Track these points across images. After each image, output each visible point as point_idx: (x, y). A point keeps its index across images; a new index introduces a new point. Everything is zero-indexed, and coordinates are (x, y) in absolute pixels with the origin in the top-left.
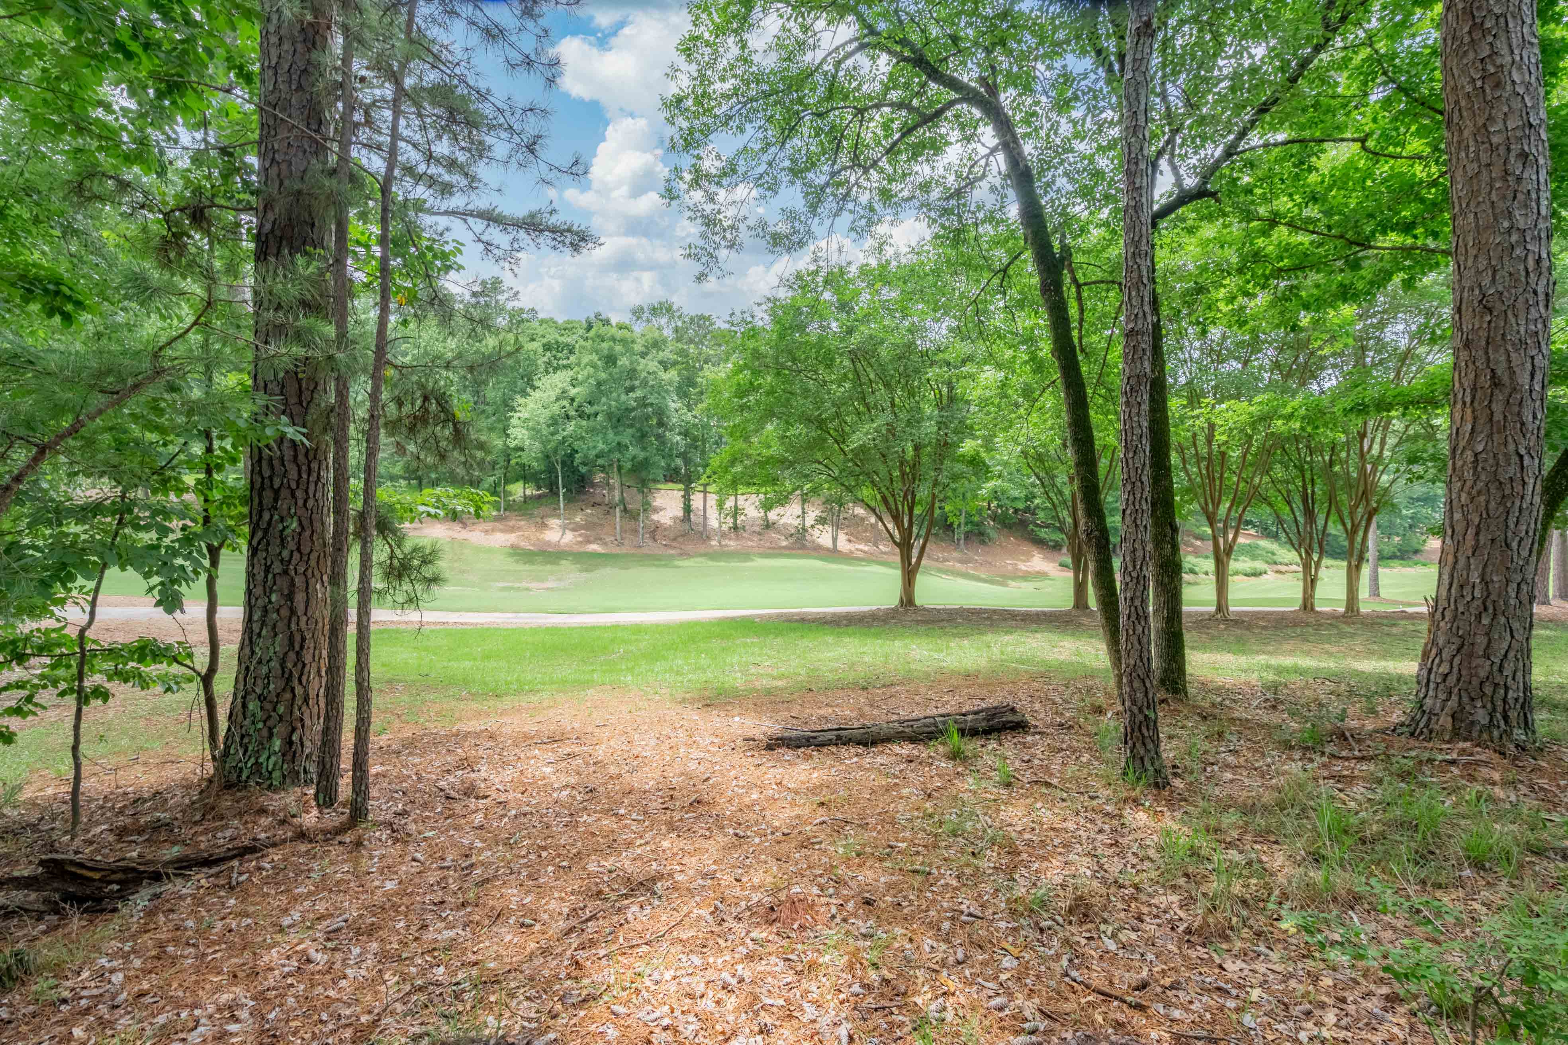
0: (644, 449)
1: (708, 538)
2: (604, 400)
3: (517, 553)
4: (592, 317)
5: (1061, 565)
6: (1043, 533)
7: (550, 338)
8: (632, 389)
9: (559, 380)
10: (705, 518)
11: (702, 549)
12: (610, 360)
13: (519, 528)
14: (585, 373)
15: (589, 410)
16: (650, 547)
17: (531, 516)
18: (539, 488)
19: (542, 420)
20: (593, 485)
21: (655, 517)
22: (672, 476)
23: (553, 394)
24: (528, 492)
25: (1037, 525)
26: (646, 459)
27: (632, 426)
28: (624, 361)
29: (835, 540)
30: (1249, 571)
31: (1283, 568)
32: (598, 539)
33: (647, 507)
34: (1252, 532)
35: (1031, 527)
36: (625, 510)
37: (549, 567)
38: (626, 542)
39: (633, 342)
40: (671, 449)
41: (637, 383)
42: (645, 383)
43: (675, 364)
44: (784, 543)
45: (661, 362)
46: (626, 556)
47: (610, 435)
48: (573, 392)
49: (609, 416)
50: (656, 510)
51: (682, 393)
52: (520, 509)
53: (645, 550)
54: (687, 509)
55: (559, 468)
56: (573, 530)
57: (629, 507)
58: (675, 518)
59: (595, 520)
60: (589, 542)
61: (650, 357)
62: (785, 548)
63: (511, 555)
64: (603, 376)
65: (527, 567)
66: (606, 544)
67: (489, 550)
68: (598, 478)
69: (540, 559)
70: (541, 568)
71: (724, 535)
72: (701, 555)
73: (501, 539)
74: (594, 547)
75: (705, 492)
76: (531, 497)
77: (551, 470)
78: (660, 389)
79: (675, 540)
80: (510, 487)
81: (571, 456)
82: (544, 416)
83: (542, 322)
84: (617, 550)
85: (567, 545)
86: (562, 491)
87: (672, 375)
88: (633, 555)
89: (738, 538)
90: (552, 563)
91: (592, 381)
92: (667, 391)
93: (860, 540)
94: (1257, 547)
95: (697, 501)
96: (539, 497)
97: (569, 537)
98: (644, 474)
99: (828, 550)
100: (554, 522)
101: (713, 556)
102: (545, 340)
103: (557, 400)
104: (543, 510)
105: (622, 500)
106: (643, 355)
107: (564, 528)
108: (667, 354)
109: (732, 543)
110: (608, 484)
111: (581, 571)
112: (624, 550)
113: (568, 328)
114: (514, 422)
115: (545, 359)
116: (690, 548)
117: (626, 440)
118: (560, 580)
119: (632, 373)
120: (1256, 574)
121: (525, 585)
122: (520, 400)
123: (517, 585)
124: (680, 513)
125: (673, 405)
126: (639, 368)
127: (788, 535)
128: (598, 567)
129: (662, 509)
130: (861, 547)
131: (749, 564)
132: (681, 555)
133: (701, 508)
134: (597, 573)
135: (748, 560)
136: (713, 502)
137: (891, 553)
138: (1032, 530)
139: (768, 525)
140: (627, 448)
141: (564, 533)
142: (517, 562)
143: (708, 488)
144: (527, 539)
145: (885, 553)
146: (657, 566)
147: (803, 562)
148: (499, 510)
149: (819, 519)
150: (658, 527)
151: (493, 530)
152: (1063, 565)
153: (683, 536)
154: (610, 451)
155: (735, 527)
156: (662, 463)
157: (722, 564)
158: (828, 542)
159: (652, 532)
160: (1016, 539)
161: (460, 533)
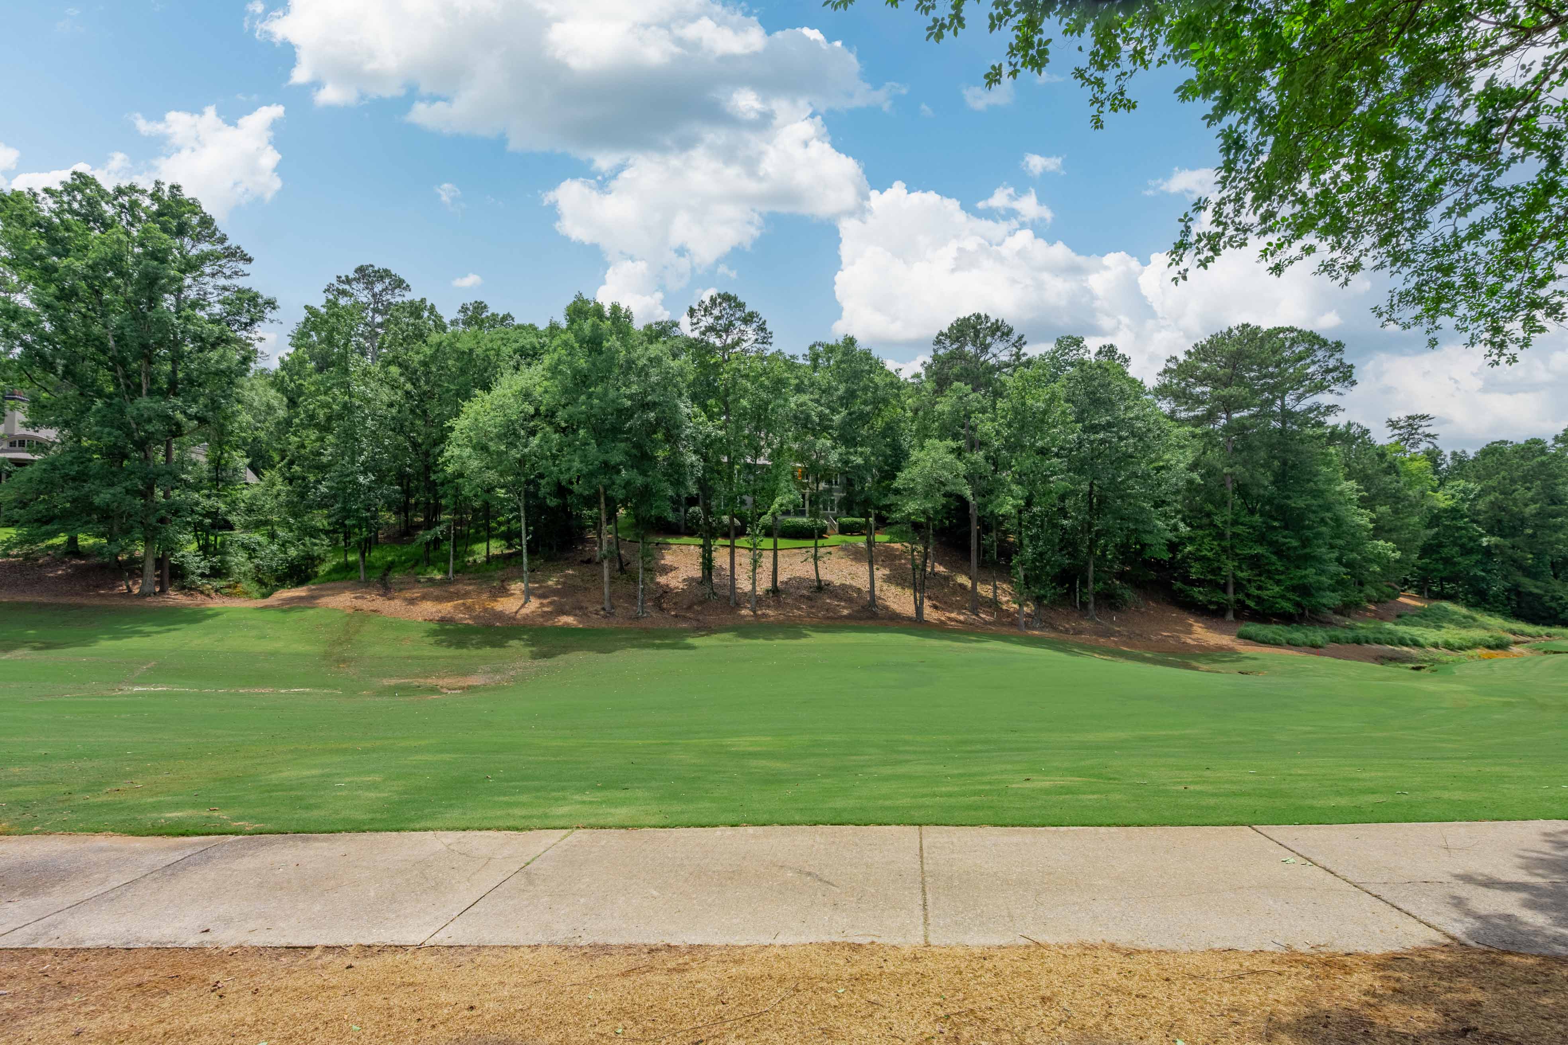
0: (644, 473)
1: (738, 605)
5: (1241, 636)
6: (1198, 594)
10: (733, 578)
11: (727, 619)
13: (466, 595)
16: (653, 619)
17: (489, 579)
21: (662, 580)
22: (686, 525)
24: (492, 552)
25: (1188, 583)
26: (646, 486)
27: (626, 440)
29: (918, 607)
30: (1492, 642)
32: (577, 609)
33: (654, 568)
34: (1411, 593)
35: (1178, 585)
37: (487, 651)
38: (618, 611)
42: (645, 372)
44: (845, 612)
46: (612, 633)
47: (593, 451)
49: (593, 423)
50: (666, 570)
51: (698, 393)
52: (475, 572)
53: (645, 623)
54: (707, 564)
56: (541, 596)
58: (690, 580)
59: (578, 582)
60: (561, 612)
62: (847, 617)
63: (434, 633)
64: (582, 365)
65: (453, 652)
66: (585, 615)
67: (404, 626)
69: (476, 638)
70: (474, 652)
71: (759, 601)
72: (727, 630)
73: (430, 609)
74: (569, 620)
75: (732, 548)
76: (496, 558)
79: (690, 608)
81: (535, 483)
82: (492, 422)
84: (603, 624)
85: (525, 617)
88: (624, 631)
89: (779, 605)
90: (493, 645)
91: (566, 370)
92: (678, 390)
93: (949, 606)
95: (721, 558)
97: (534, 604)
99: (910, 619)
100: (517, 587)
101: (745, 630)
103: (516, 402)
104: (508, 572)
107: (530, 593)
109: (770, 612)
111: (534, 656)
112: (612, 624)
114: (454, 436)
116: (711, 619)
117: (616, 458)
118: (497, 671)
119: (628, 368)
120: (1502, 646)
121: (432, 681)
123: (416, 682)
124: (697, 573)
125: (686, 410)
127: (850, 600)
128: (566, 649)
129: (672, 569)
130: (953, 615)
131: (803, 641)
132: (698, 629)
133: (727, 566)
134: (561, 660)
135: (799, 635)
136: (744, 559)
137: (997, 623)
138: (1181, 591)
139: (821, 588)
140: (619, 472)
141: (527, 600)
142: (438, 643)
143: (737, 543)
144: (468, 609)
145: (990, 623)
146: (659, 647)
147: (883, 637)
148: (446, 572)
149: (888, 579)
150: (666, 591)
151: (424, 598)
152: (1245, 637)
153: (701, 603)
154: (592, 474)
155: (775, 591)
156: (670, 493)
157: (760, 641)
158: (909, 609)
159: (658, 598)
160: (1157, 602)
161: (373, 601)
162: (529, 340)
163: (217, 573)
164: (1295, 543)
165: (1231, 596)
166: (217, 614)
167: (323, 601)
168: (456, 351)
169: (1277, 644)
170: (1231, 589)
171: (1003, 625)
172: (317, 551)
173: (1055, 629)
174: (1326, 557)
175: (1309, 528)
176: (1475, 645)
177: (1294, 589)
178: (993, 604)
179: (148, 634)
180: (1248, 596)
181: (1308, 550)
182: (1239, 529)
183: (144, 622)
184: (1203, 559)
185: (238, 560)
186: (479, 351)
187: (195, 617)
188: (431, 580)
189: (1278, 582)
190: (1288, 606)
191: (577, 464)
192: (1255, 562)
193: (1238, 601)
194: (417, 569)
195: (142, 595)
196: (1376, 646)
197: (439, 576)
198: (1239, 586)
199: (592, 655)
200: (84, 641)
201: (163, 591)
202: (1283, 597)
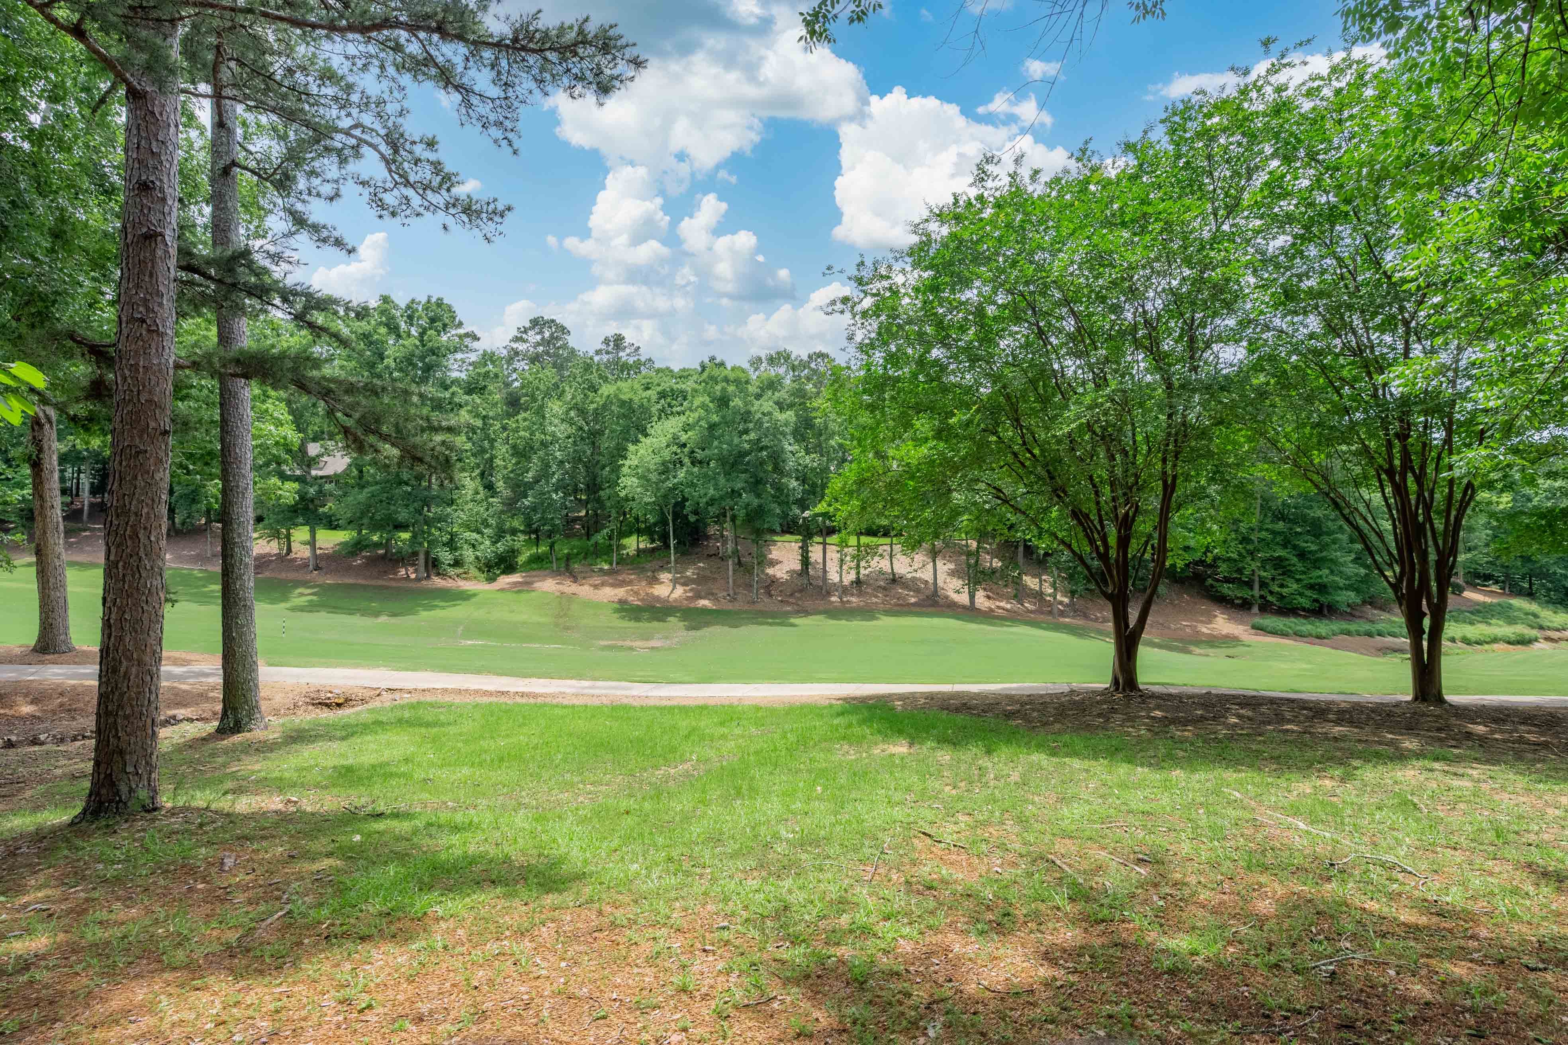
0: (758, 496)
1: (829, 593)
2: (716, 443)
3: (626, 610)
4: (706, 361)
5: (1254, 627)
6: (1226, 589)
7: (665, 386)
8: (746, 432)
9: (672, 425)
10: (825, 571)
11: (820, 604)
12: (723, 401)
13: (630, 583)
14: (696, 415)
15: (700, 454)
16: (765, 603)
17: (643, 570)
18: (653, 541)
19: (652, 467)
20: (708, 537)
21: (770, 571)
22: (790, 527)
23: (664, 441)
24: (642, 546)
25: (1218, 580)
26: (760, 506)
27: (746, 471)
28: (737, 402)
29: (972, 597)
30: (1513, 638)
31: (1555, 635)
32: (709, 595)
33: (764, 561)
34: (1495, 588)
35: (1210, 581)
36: (740, 563)
37: (655, 624)
38: (739, 597)
39: (747, 382)
40: (788, 496)
41: (751, 425)
42: (759, 423)
43: (791, 406)
44: (913, 600)
45: (777, 403)
46: (737, 613)
47: (722, 480)
48: (684, 438)
49: (722, 460)
50: (773, 563)
51: (799, 435)
52: (632, 563)
53: (759, 607)
54: (805, 561)
55: (670, 518)
56: (684, 584)
57: (743, 560)
58: (791, 572)
59: (708, 573)
60: (699, 597)
61: (765, 397)
62: (913, 604)
63: (617, 611)
64: (715, 418)
65: (632, 624)
66: (716, 600)
67: (597, 606)
68: (713, 530)
69: (646, 615)
70: (647, 625)
71: (845, 590)
72: (819, 613)
73: (610, 594)
74: (704, 603)
75: (824, 544)
76: (645, 551)
77: (664, 522)
78: (776, 432)
79: (792, 595)
80: (626, 541)
81: (681, 504)
82: (653, 462)
83: (658, 371)
84: (730, 607)
85: (676, 600)
86: (672, 542)
87: (789, 416)
88: (746, 612)
89: (860, 594)
90: (659, 620)
91: (703, 423)
92: (784, 434)
93: (1000, 597)
94: (1510, 607)
95: (816, 553)
96: (653, 550)
97: (679, 591)
98: (758, 524)
99: (964, 607)
100: (665, 576)
101: (833, 613)
102: (659, 389)
103: (668, 446)
104: (656, 564)
105: (736, 552)
106: (758, 397)
107: (675, 582)
108: (782, 395)
109: (854, 599)
110: (722, 536)
111: (688, 629)
112: (737, 606)
113: (684, 375)
114: (625, 470)
115: (659, 406)
116: (808, 604)
117: (739, 485)
118: (667, 638)
119: (746, 416)
120: (1523, 642)
121: (628, 643)
122: (631, 448)
123: (620, 643)
124: (798, 567)
125: (790, 448)
126: (753, 409)
127: (918, 591)
128: (707, 624)
129: (778, 562)
130: (1002, 604)
131: (874, 623)
132: (798, 612)
133: (820, 560)
134: (706, 631)
135: (873, 618)
136: (833, 554)
137: (1039, 611)
138: (1212, 586)
139: (895, 580)
140: (740, 495)
141: (674, 588)
142: (623, 618)
143: (829, 540)
144: (636, 593)
145: (1031, 612)
146: (771, 624)
147: (936, 621)
148: (611, 564)
149: (952, 573)
150: (773, 581)
151: (603, 584)
152: (1259, 629)
153: (801, 591)
154: (722, 498)
155: (858, 582)
156: (778, 511)
157: (843, 622)
158: (963, 598)
159: (767, 587)
160: (1192, 596)
161: (569, 587)
162: (669, 384)
163: (457, 563)
164: (1314, 548)
165: (1256, 592)
166: (475, 595)
167: (537, 585)
168: (619, 400)
169: (1284, 635)
170: (1256, 586)
171: (1042, 613)
172: (517, 545)
173: (1086, 617)
174: (1342, 560)
175: (1329, 534)
176: (1495, 640)
177: (1311, 587)
178: (1039, 595)
179: (443, 608)
180: (1271, 593)
181: (1324, 554)
182: (1264, 534)
183: (435, 598)
184: (1229, 559)
185: (468, 554)
186: (636, 399)
187: (464, 596)
188: (601, 570)
189: (1298, 581)
190: (1305, 602)
191: (712, 492)
192: (1279, 563)
193: (1262, 597)
194: (589, 560)
195: (418, 580)
196: (1390, 639)
197: (606, 567)
198: (1263, 585)
199: (726, 629)
200: (411, 612)
201: (428, 577)
202: (1301, 594)
